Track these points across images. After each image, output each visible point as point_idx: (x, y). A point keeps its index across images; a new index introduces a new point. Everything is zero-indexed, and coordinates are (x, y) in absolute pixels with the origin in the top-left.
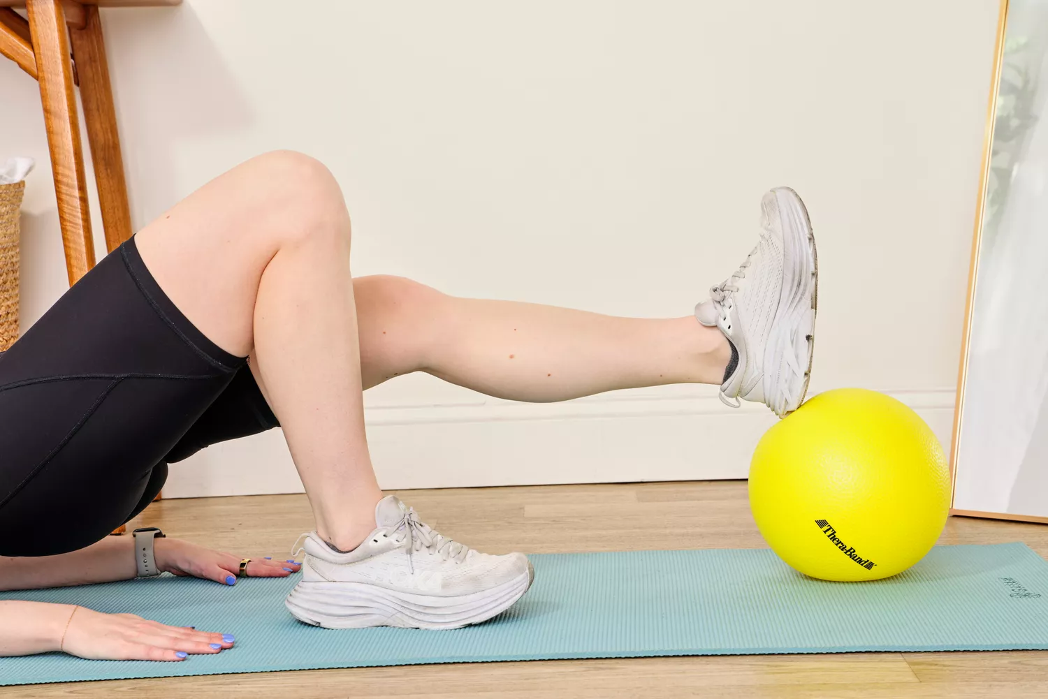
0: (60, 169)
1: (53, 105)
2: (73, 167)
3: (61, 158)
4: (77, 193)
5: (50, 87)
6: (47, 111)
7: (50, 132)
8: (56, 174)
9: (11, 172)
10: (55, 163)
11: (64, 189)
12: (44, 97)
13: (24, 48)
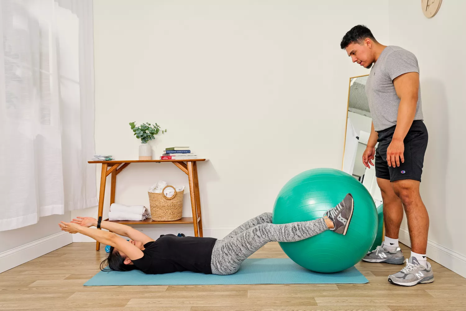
0: (191, 190)
1: (190, 179)
2: (193, 189)
3: (191, 187)
4: (193, 193)
5: (190, 177)
6: (189, 180)
7: (190, 184)
8: (190, 190)
9: (182, 189)
10: (190, 188)
11: (192, 193)
12: (189, 178)
13: (186, 170)
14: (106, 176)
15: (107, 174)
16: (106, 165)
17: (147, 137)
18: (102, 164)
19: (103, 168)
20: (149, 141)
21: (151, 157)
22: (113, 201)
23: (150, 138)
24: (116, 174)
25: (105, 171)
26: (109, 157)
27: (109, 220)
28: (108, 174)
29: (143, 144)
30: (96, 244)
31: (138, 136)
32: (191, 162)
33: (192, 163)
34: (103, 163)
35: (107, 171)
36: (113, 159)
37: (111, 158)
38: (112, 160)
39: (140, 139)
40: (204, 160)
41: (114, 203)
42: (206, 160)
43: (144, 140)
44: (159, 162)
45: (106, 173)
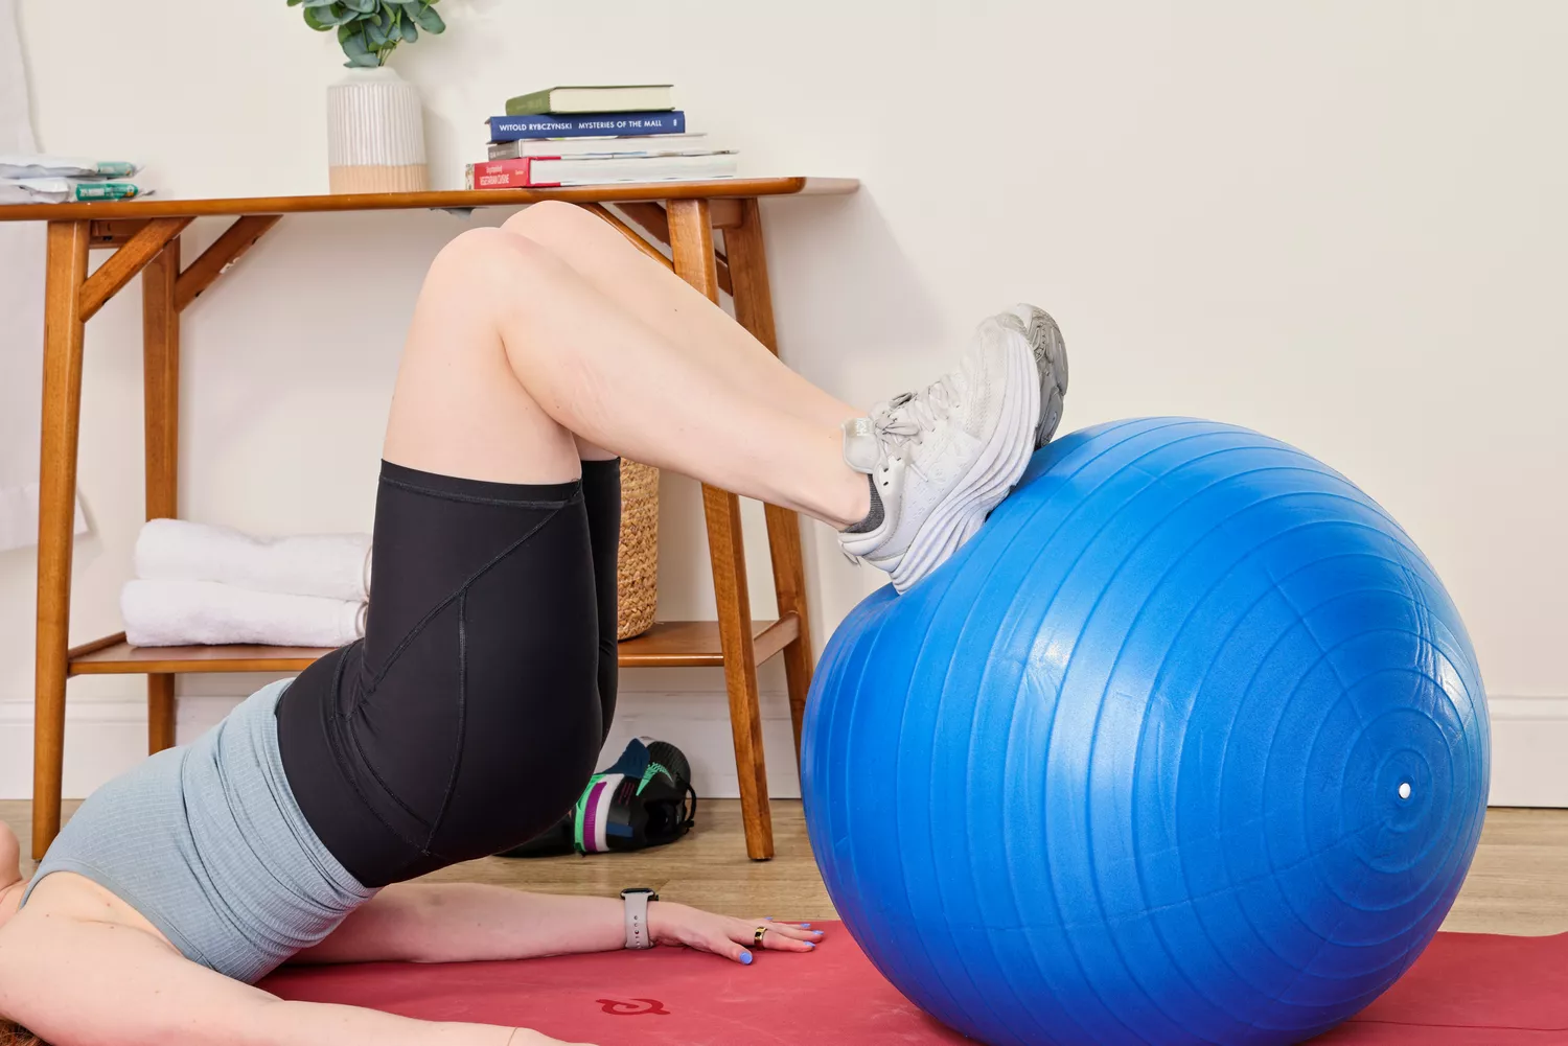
14: (84, 318)
15: (88, 305)
16: (74, 239)
17: (379, 17)
18: (44, 224)
19: (53, 259)
20: (402, 45)
21: (427, 168)
22: (163, 498)
23: (405, 21)
24: (180, 302)
25: (73, 276)
26: (110, 177)
27: (129, 639)
28: (95, 298)
29: (357, 71)
30: (29, 811)
31: (316, 10)
32: (696, 205)
33: (703, 213)
34: (58, 217)
35: (85, 279)
36: (144, 188)
37: (127, 184)
38: (138, 199)
39: (333, 33)
40: (796, 185)
41: (172, 514)
42: (808, 186)
43: (360, 40)
44: (460, 205)
45: (81, 297)
